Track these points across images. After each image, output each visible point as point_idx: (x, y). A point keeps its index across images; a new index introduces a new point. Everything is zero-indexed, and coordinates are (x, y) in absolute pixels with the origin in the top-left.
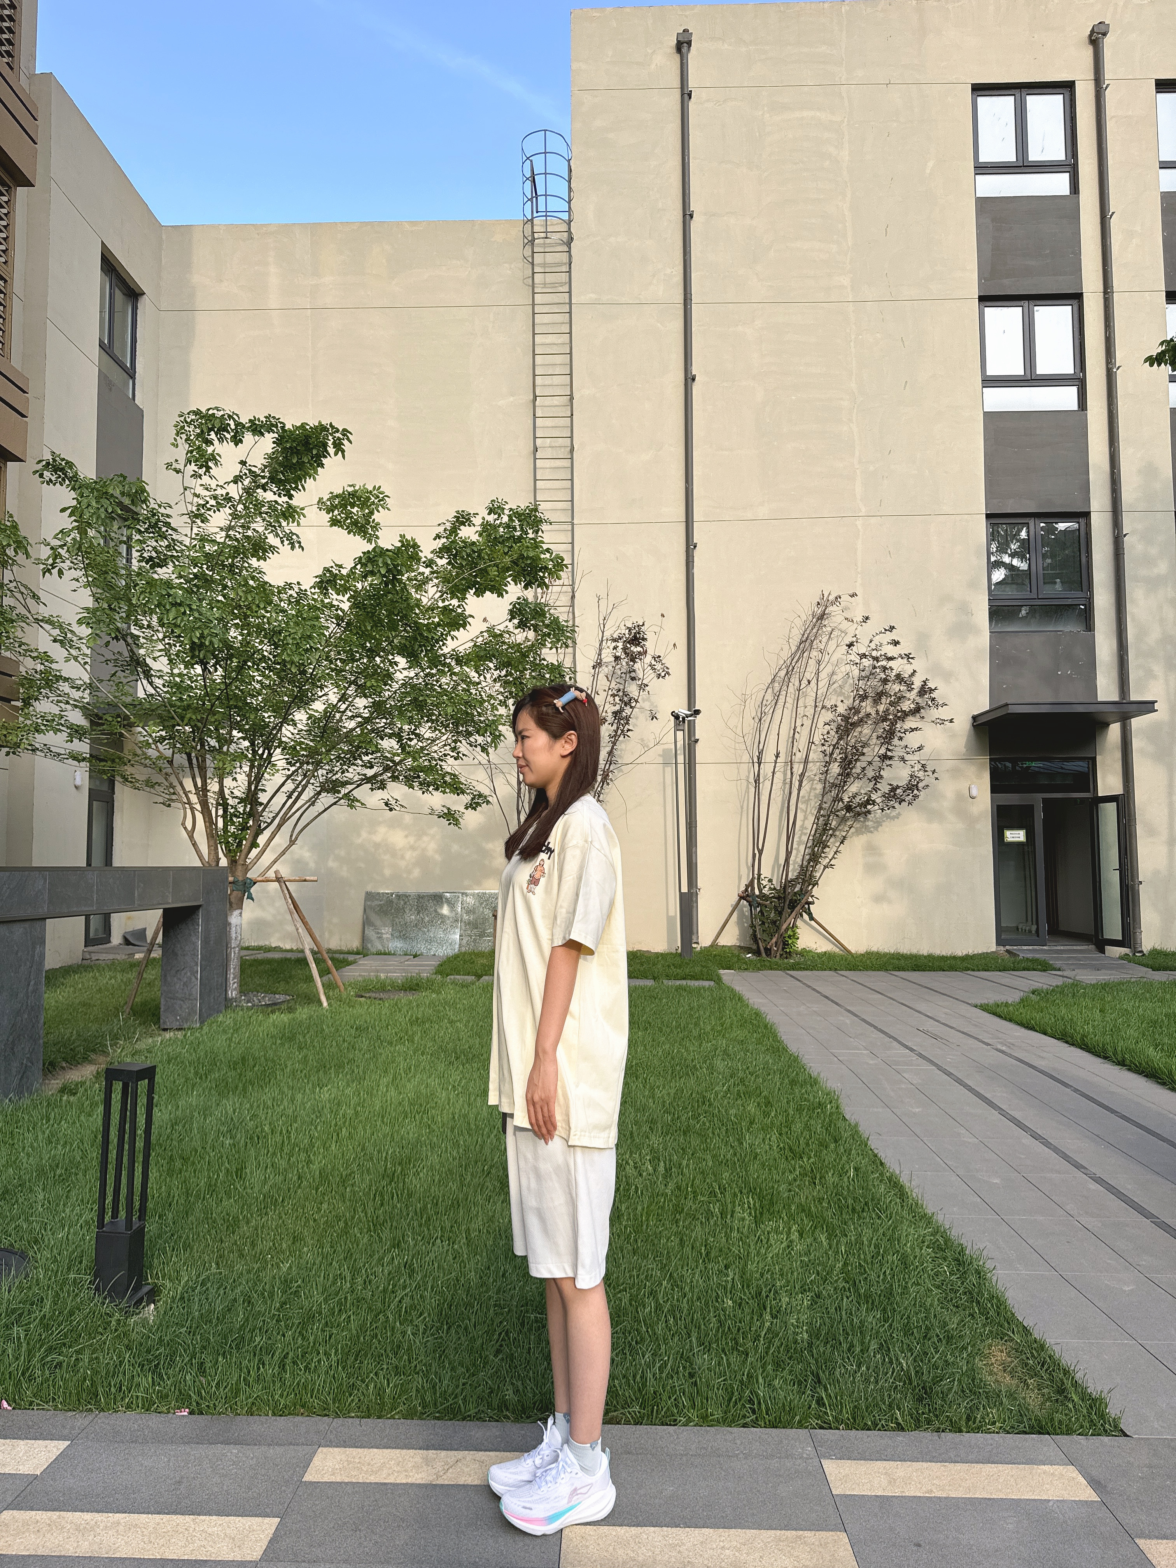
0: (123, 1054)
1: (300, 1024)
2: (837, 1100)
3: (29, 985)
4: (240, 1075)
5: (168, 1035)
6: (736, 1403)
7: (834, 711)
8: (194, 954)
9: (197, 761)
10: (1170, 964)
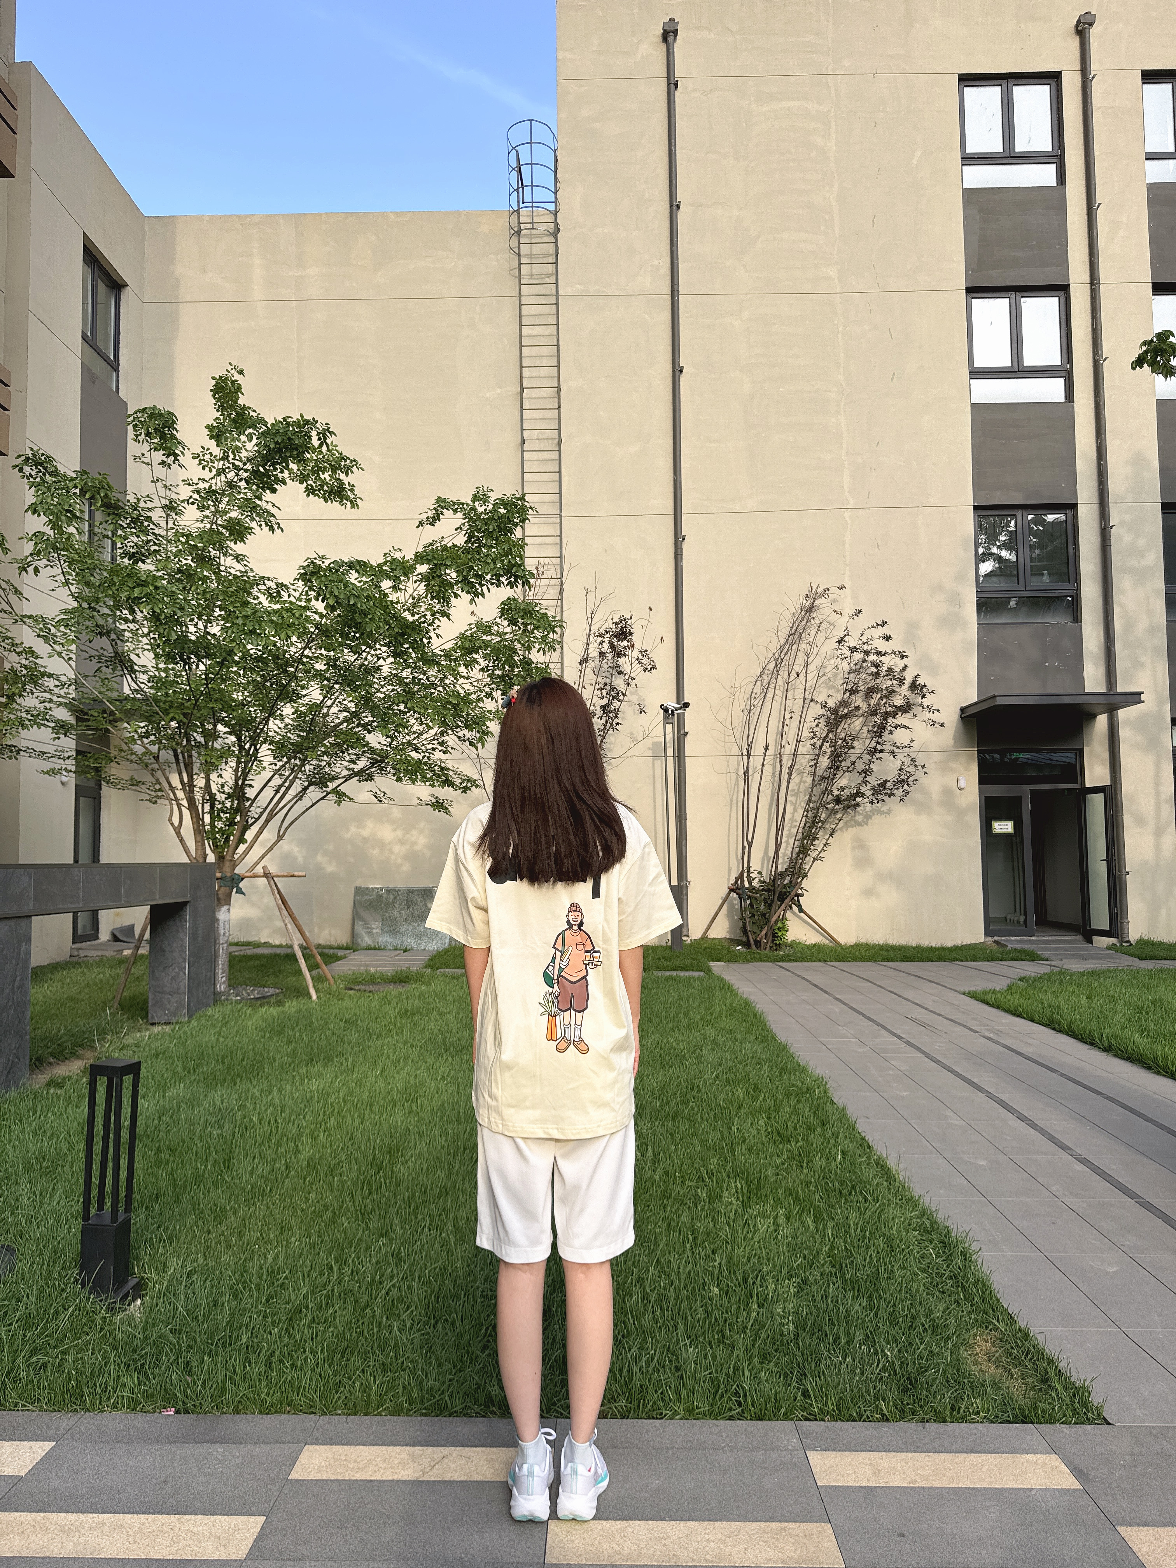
0: (111, 1049)
1: (289, 1017)
2: (825, 1085)
3: (14, 980)
4: (229, 1068)
5: (157, 1029)
6: (722, 1396)
7: (824, 705)
8: (182, 951)
9: (184, 757)
10: (1157, 953)
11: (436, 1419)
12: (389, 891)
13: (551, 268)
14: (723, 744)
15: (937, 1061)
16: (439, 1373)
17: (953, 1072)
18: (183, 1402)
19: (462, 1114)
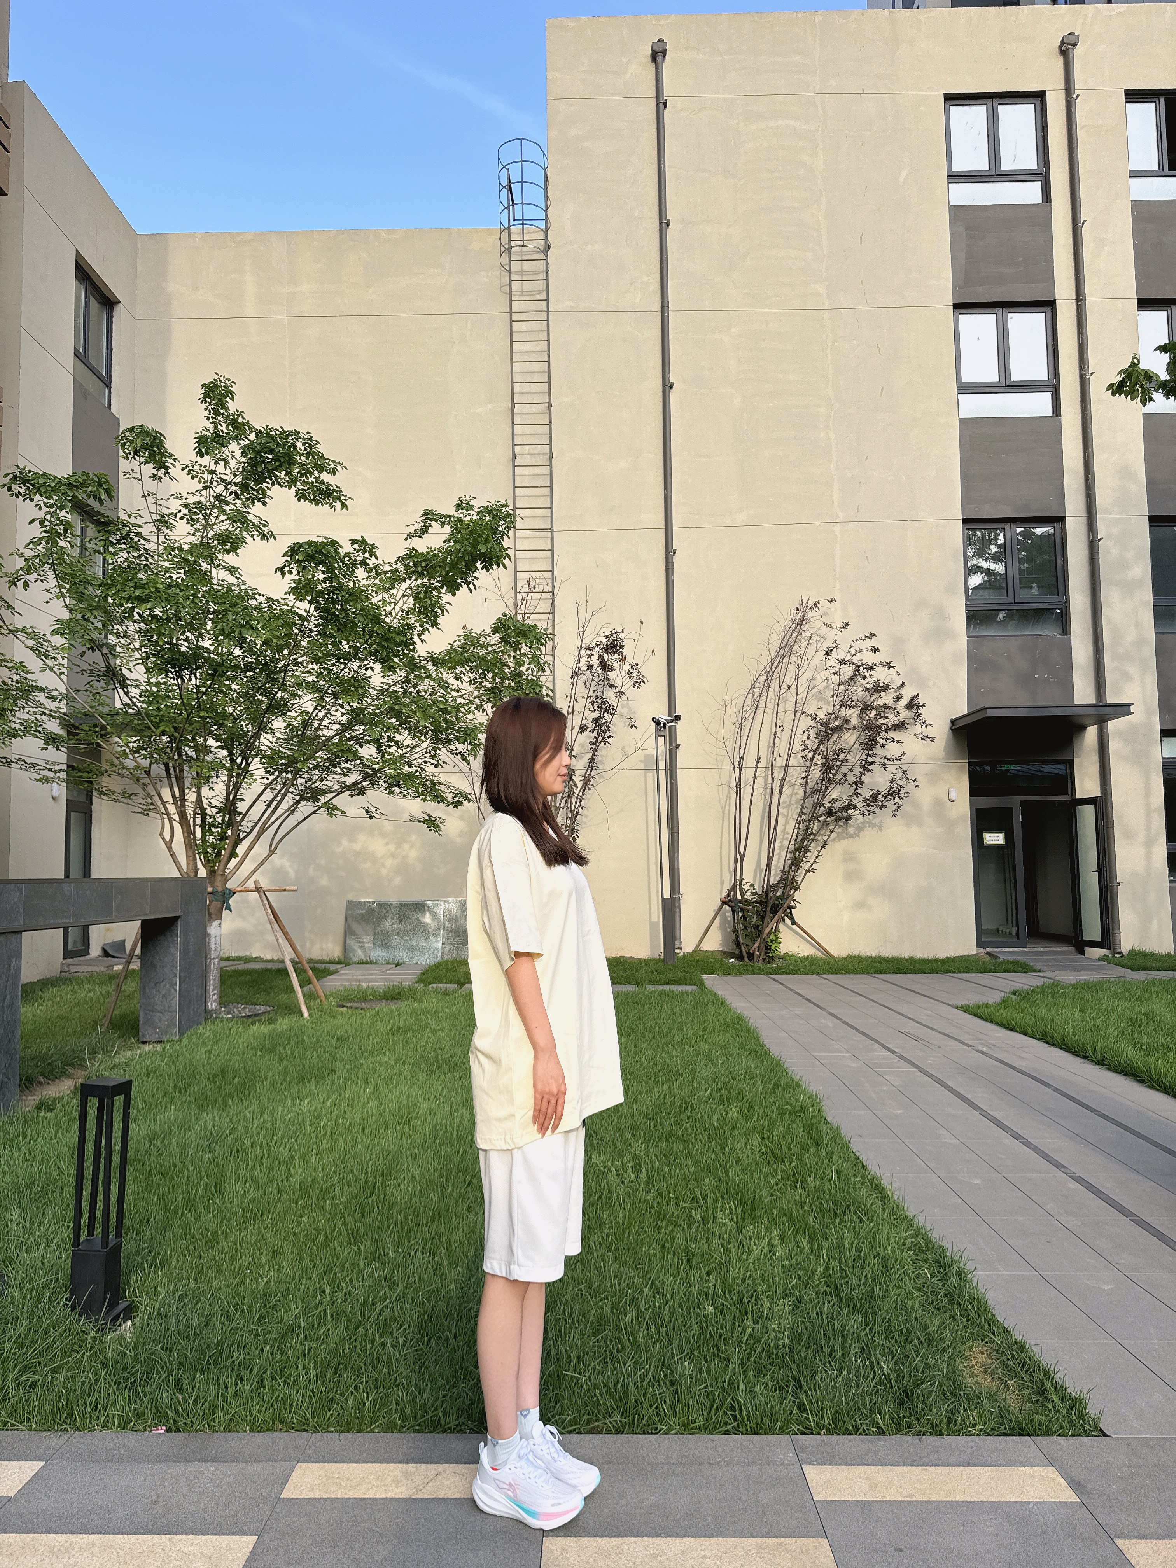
0: (102, 1068)
1: (281, 1035)
2: (819, 1103)
3: (4, 999)
4: (220, 1088)
5: (147, 1048)
6: (717, 1410)
7: (814, 717)
8: (173, 966)
9: (175, 771)
10: (1149, 964)
11: (429, 1435)
12: (380, 905)
13: (541, 285)
14: (714, 756)
15: (931, 1076)
16: (432, 1390)
17: (947, 1087)
18: (174, 1420)
19: (455, 1136)
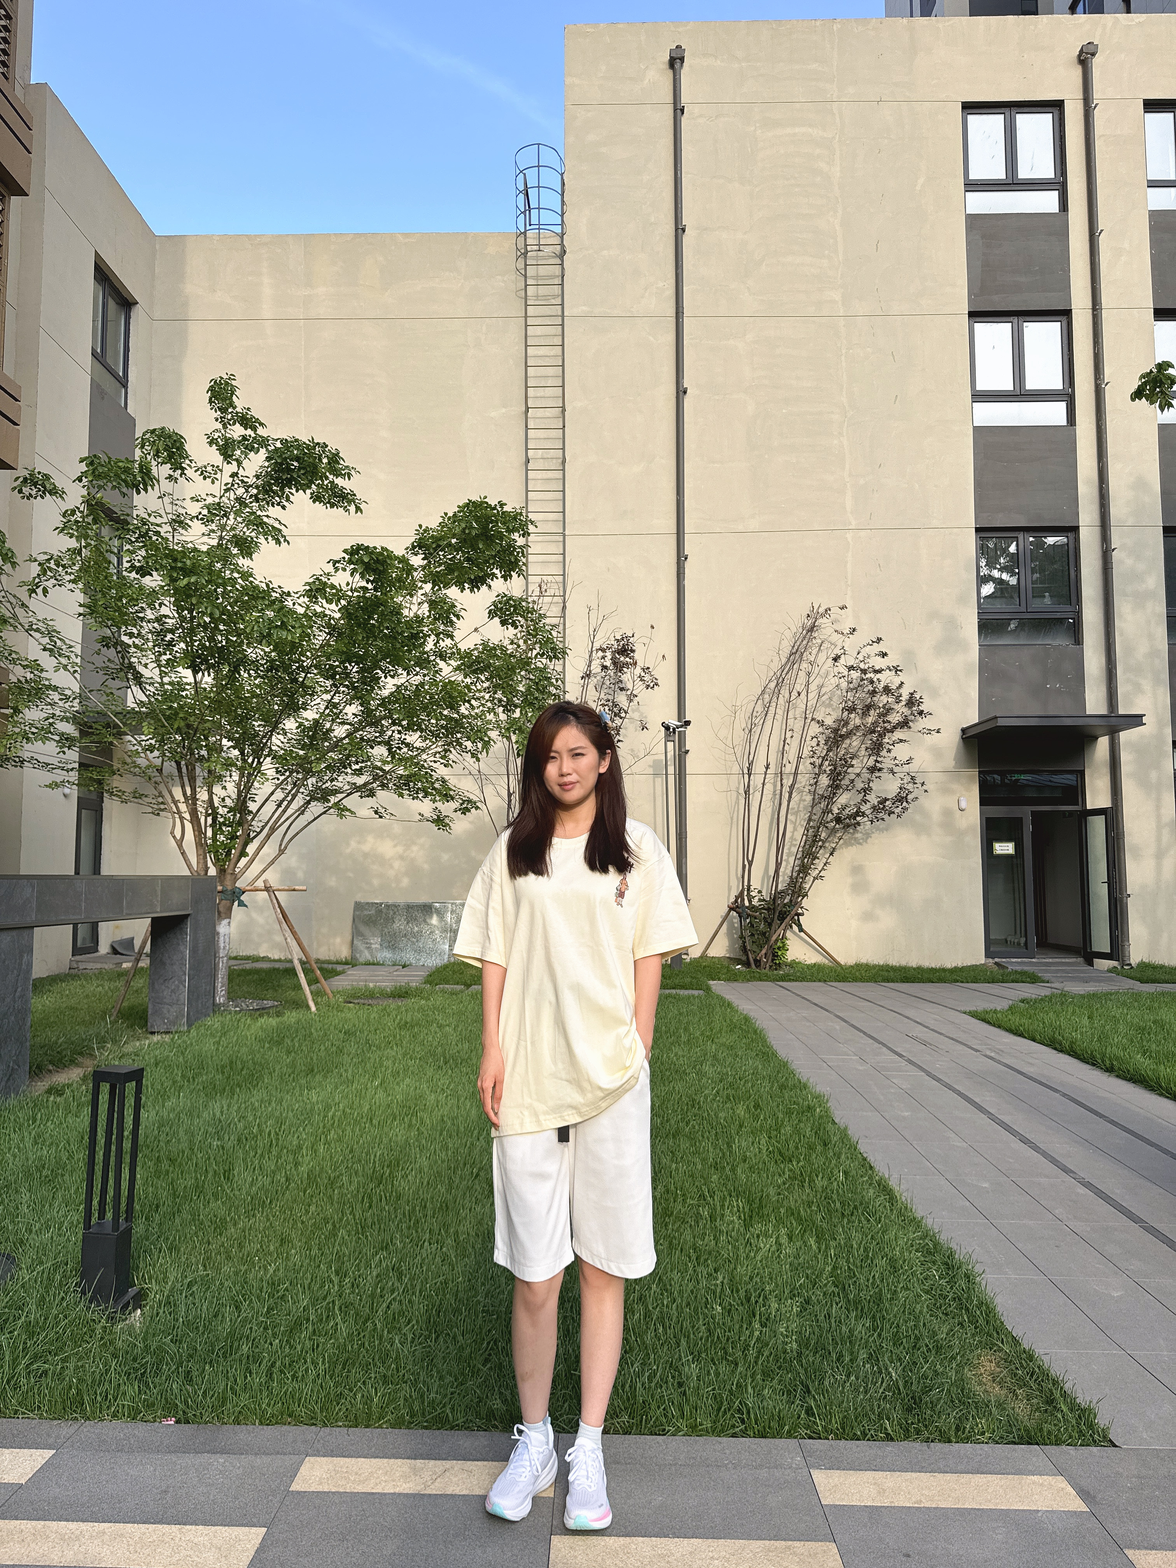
0: (110, 1057)
1: (289, 1027)
2: (826, 1103)
3: (16, 991)
4: (228, 1078)
5: (156, 1038)
6: (725, 1412)
8: (182, 964)
10: (1158, 976)
11: (437, 1432)
12: (388, 906)
13: (557, 290)
14: (723, 762)
15: (938, 1080)
16: (440, 1386)
17: (955, 1091)
18: (184, 1412)
